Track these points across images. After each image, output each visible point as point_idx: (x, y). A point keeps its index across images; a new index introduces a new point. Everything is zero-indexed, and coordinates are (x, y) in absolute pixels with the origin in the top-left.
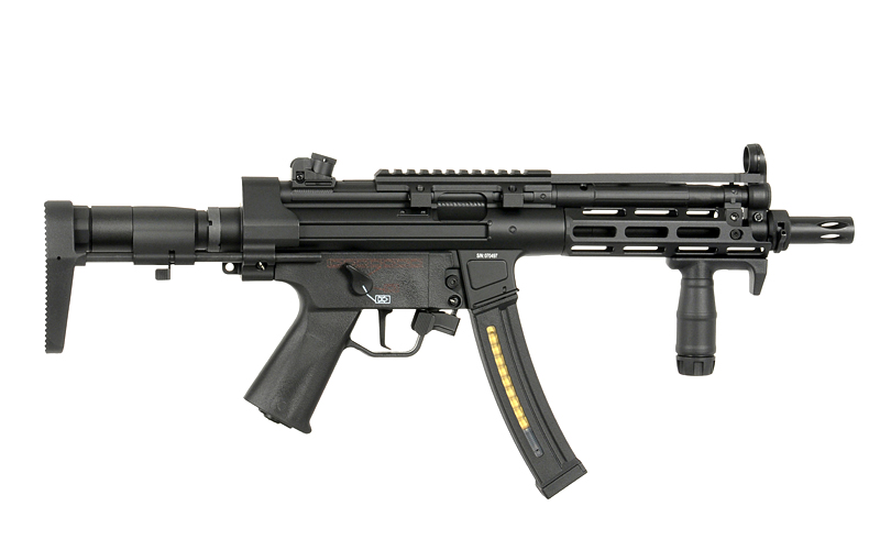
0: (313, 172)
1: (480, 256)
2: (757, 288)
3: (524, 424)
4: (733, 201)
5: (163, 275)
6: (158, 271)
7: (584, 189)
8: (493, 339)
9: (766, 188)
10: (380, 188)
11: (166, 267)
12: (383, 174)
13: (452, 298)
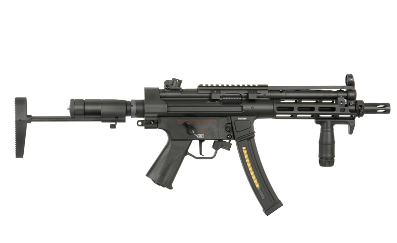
0: (173, 85)
1: (239, 119)
2: (351, 132)
3: (257, 186)
4: (341, 97)
5: (113, 127)
6: (111, 125)
7: (281, 92)
8: (245, 152)
9: (355, 91)
10: (199, 92)
11: (114, 123)
12: (201, 86)
13: (228, 135)
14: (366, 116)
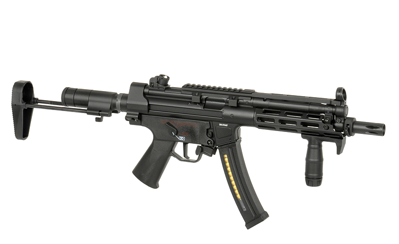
1: (220, 125)
2: (339, 151)
3: (239, 196)
4: (328, 112)
5: (98, 120)
6: (96, 118)
7: (264, 100)
8: (226, 160)
9: (345, 107)
10: (183, 92)
11: (100, 117)
12: (188, 86)
13: (209, 141)
14: (357, 136)
